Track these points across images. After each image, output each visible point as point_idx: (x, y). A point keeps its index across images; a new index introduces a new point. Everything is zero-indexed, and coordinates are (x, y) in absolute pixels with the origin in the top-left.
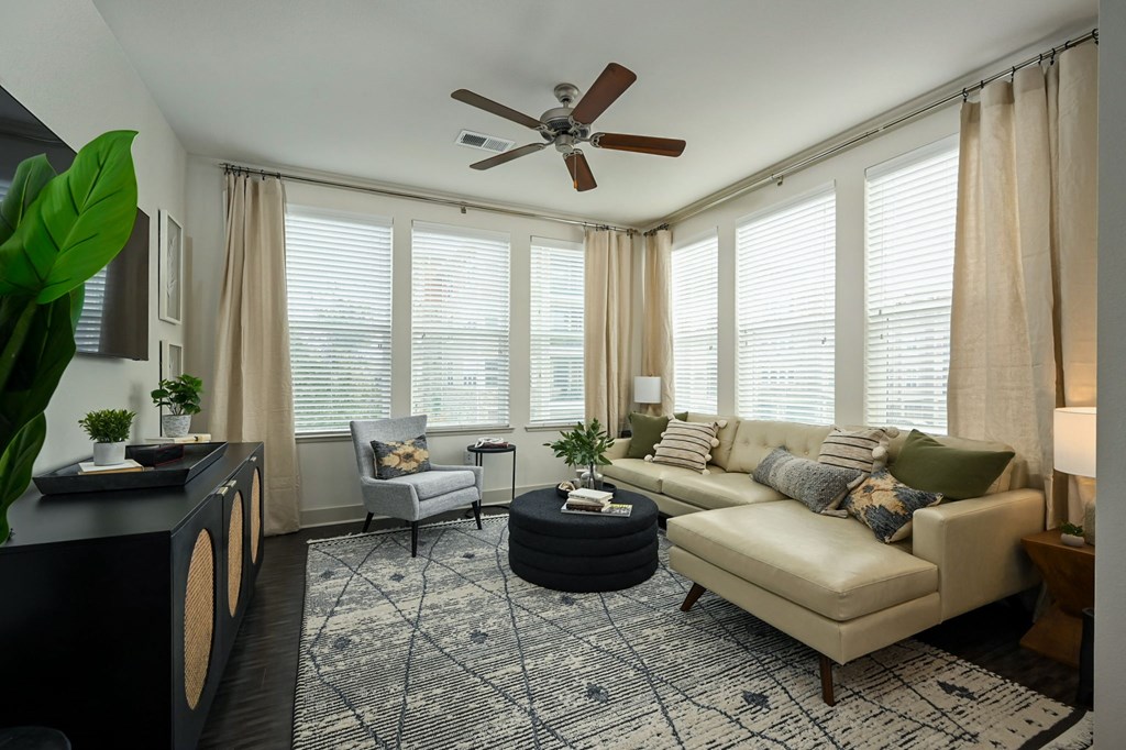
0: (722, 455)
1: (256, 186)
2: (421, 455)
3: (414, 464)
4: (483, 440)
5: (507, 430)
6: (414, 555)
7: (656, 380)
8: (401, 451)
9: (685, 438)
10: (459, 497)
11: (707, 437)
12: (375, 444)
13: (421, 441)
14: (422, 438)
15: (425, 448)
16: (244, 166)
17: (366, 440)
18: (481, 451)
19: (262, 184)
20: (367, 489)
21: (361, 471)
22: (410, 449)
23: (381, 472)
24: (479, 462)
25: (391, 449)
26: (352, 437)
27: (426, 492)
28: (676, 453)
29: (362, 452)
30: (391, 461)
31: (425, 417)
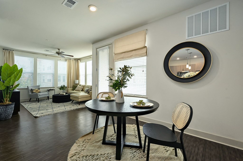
0: (83, 90)
1: (9, 52)
2: (39, 91)
3: (38, 92)
4: (49, 89)
5: (54, 87)
6: (38, 102)
7: (78, 80)
8: (36, 90)
9: (79, 87)
10: (45, 96)
11: (82, 87)
12: (31, 89)
13: (39, 89)
14: (39, 88)
15: (40, 90)
16: (7, 49)
17: (30, 88)
18: (49, 90)
19: (10, 52)
20: (30, 95)
21: (29, 93)
22: (37, 90)
23: (33, 93)
24: (49, 91)
25: (34, 90)
26: (28, 89)
27: (40, 95)
28: (77, 89)
29: (29, 90)
30: (34, 91)
31: (40, 86)
